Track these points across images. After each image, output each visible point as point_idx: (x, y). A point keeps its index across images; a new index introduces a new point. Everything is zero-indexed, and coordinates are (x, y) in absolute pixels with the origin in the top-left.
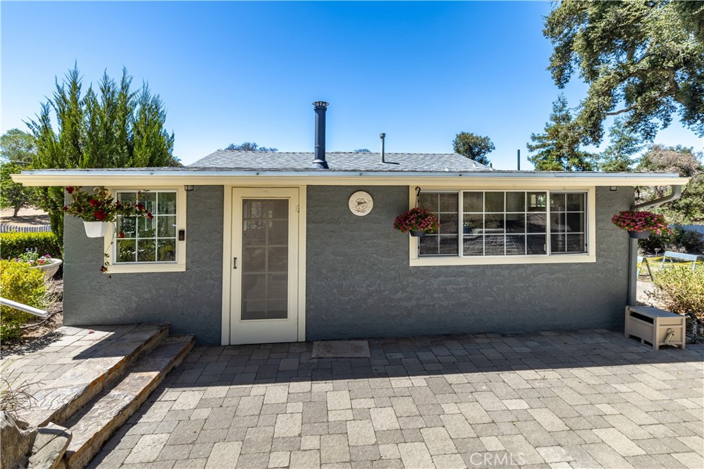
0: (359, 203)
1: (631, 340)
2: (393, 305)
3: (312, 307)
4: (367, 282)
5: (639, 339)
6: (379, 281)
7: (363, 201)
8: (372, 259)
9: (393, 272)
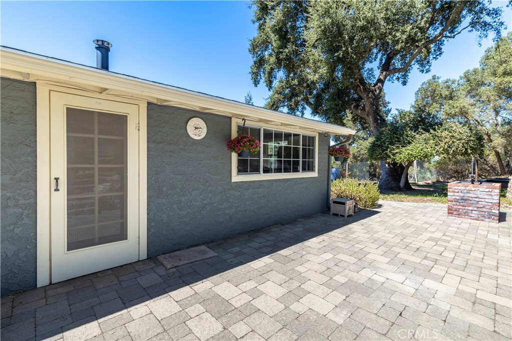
0: (196, 128)
1: (334, 216)
2: (220, 213)
3: (153, 224)
4: (201, 196)
5: (337, 215)
6: (210, 195)
7: (198, 127)
8: (205, 177)
9: (220, 188)
